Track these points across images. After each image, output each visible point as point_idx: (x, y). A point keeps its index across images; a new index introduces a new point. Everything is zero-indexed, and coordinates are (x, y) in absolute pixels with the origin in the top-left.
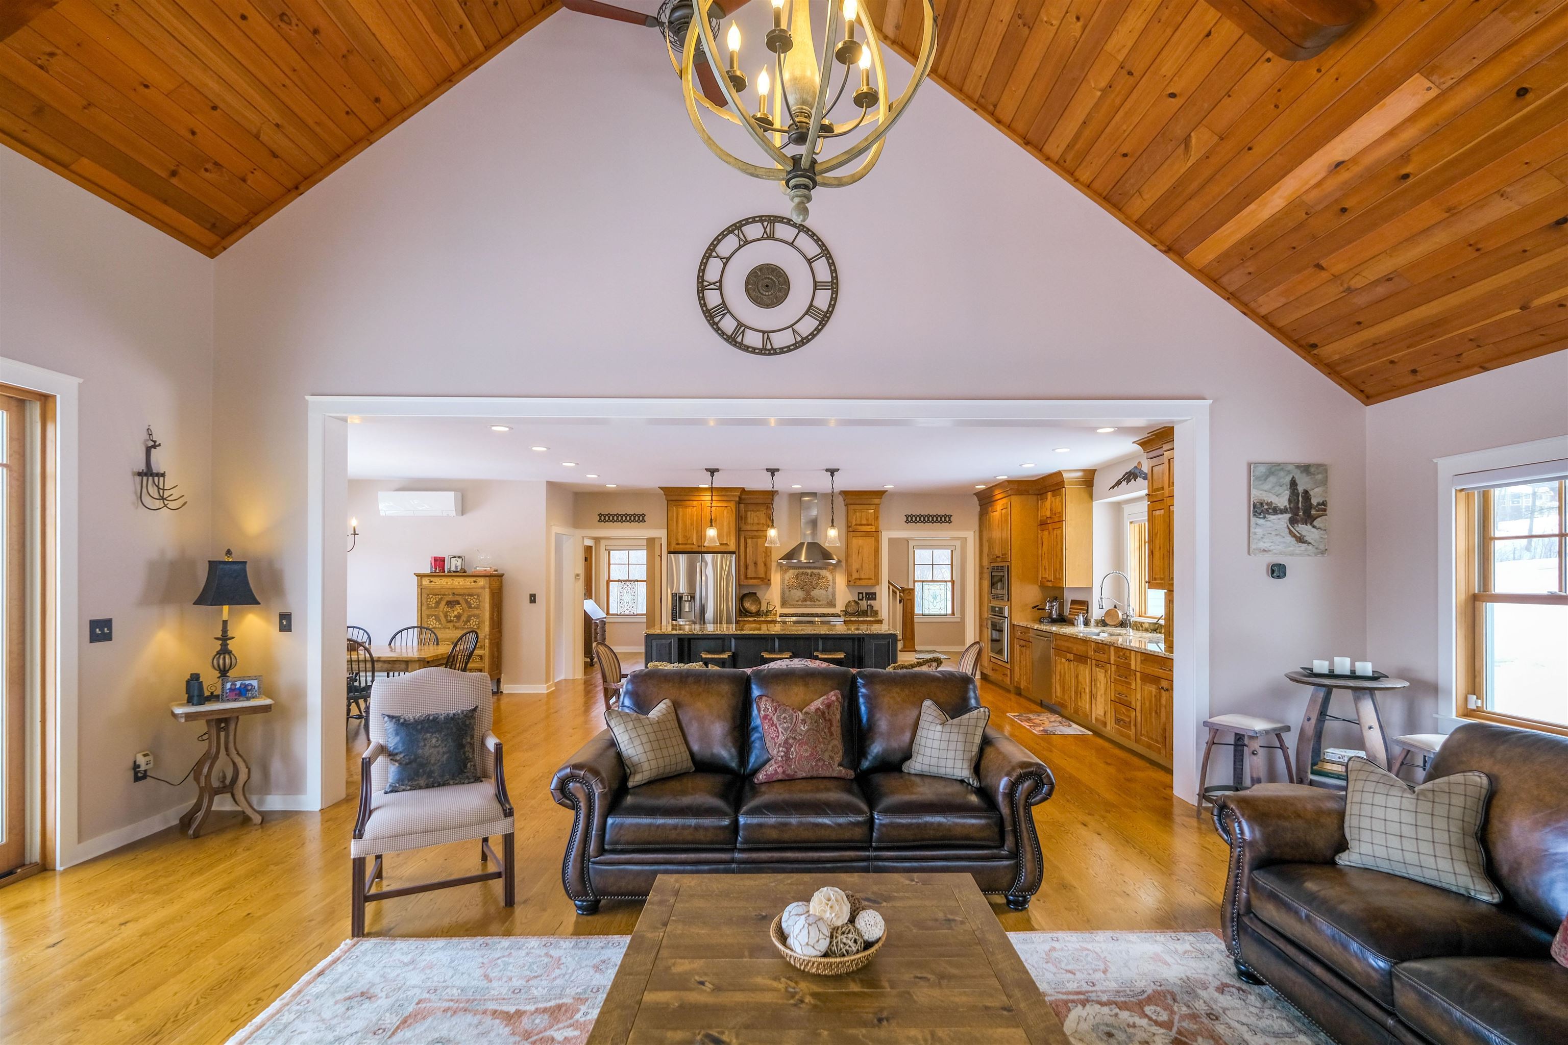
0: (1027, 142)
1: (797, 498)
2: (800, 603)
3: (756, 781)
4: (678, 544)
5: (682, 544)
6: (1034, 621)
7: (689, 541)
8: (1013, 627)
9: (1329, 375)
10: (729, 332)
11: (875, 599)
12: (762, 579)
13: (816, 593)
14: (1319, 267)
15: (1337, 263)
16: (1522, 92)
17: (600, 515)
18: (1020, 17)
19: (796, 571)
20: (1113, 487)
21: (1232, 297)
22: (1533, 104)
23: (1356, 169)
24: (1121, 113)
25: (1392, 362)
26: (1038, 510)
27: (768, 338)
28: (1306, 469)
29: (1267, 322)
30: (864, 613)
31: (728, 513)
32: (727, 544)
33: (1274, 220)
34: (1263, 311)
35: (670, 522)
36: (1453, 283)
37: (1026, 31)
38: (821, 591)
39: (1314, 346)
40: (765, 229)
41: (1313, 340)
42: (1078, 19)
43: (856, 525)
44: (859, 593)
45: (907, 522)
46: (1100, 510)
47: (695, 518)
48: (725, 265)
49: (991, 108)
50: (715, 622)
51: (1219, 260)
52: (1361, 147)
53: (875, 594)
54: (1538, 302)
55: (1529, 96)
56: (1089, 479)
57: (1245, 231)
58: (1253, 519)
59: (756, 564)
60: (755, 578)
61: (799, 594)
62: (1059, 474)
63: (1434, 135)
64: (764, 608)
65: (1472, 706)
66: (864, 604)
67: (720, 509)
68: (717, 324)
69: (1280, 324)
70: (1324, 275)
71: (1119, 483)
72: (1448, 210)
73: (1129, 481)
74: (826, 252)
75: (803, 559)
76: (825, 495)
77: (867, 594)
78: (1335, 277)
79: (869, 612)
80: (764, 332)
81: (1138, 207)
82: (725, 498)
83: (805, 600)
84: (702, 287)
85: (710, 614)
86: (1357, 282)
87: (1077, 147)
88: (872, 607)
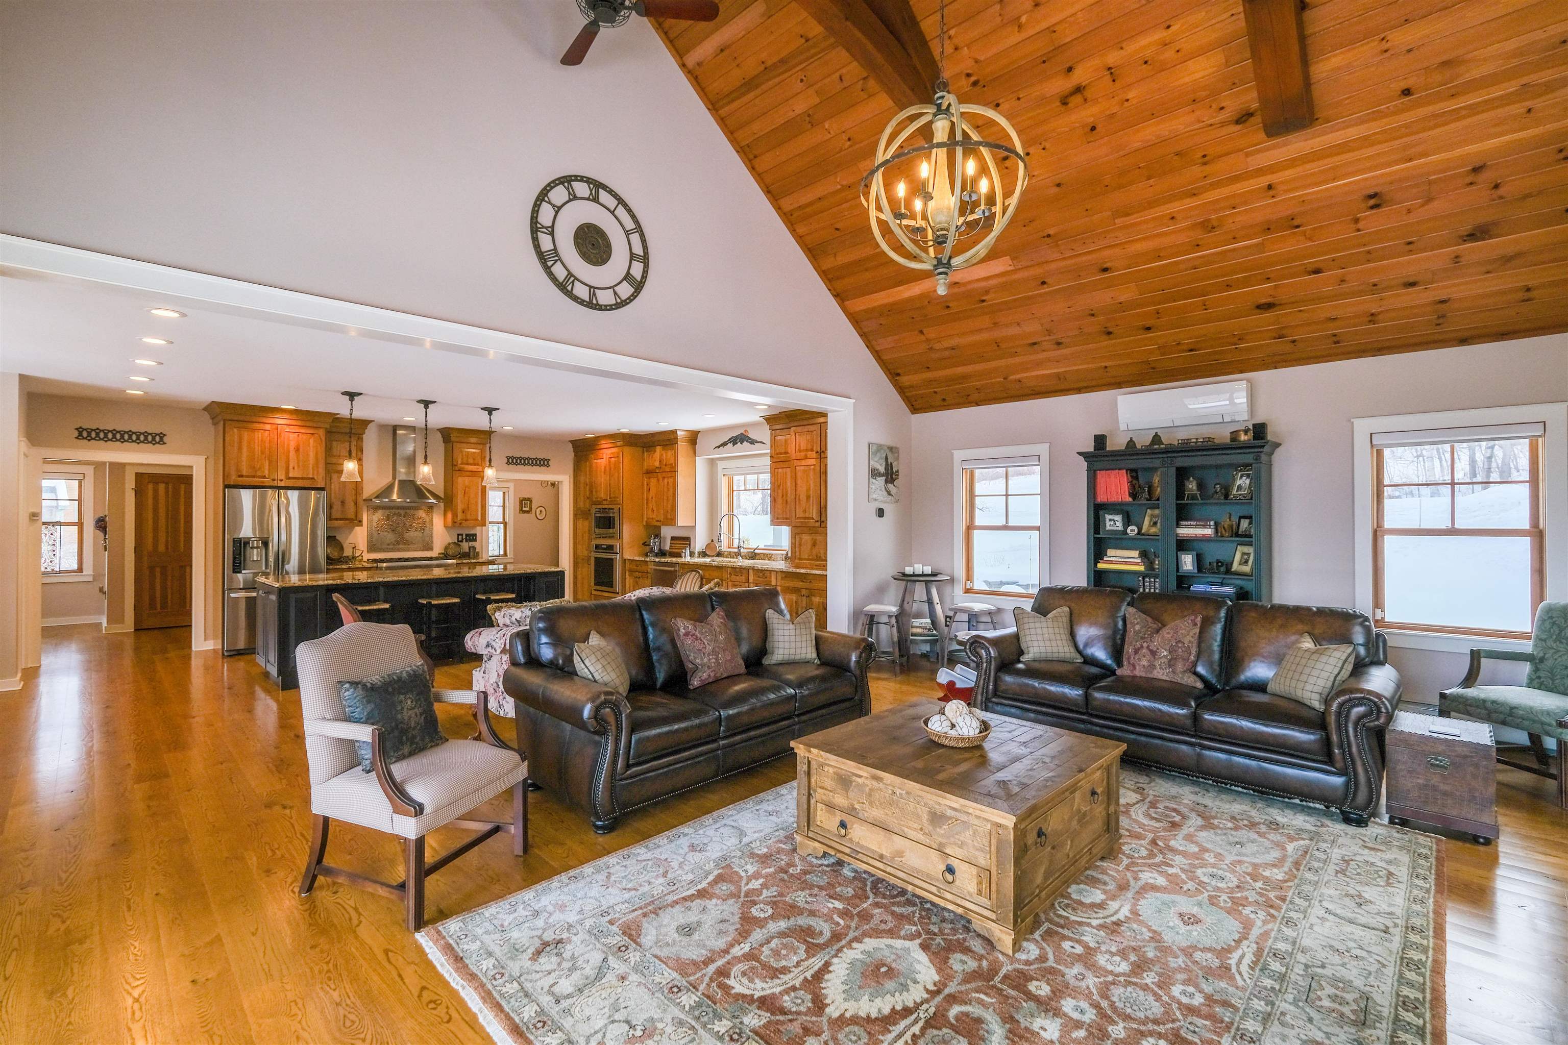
0: (768, 192)
1: (393, 431)
2: (391, 547)
3: (691, 687)
4: (241, 476)
5: (247, 476)
6: (639, 555)
7: (259, 474)
8: (624, 561)
9: (900, 393)
10: (561, 280)
11: (475, 540)
12: (351, 520)
13: (411, 534)
14: (921, 332)
15: (931, 333)
16: (1044, 283)
17: (80, 430)
18: (809, 116)
19: (387, 512)
20: (719, 447)
21: (863, 335)
22: (1046, 289)
23: (963, 289)
24: (848, 205)
25: (935, 392)
26: (644, 460)
27: (594, 293)
28: (891, 449)
29: (878, 355)
30: (466, 555)
31: (314, 441)
32: (313, 478)
33: (911, 300)
34: (878, 348)
35: (228, 448)
36: (982, 358)
37: (809, 126)
38: (416, 533)
39: (898, 375)
40: (591, 191)
41: (899, 371)
42: (849, 139)
43: (462, 464)
44: (459, 535)
45: (508, 463)
46: (700, 463)
47: (267, 445)
48: (557, 213)
49: (751, 157)
50: (301, 571)
51: (867, 311)
52: (970, 279)
53: (475, 535)
54: (1011, 377)
55: (1045, 286)
56: (693, 437)
57: (891, 300)
58: (872, 480)
59: (343, 502)
60: (341, 519)
61: (390, 537)
62: (674, 432)
63: (1003, 287)
64: (348, 552)
65: (968, 587)
66: (465, 546)
67: (305, 437)
68: (549, 268)
69: (884, 358)
70: (923, 338)
71: (724, 444)
72: (995, 324)
73: (735, 443)
74: (639, 228)
75: (395, 497)
76: (421, 429)
77: (467, 535)
78: (928, 340)
79: (472, 554)
80: (590, 287)
81: (828, 263)
82: (308, 424)
83: (398, 543)
84: (535, 227)
85: (293, 564)
86: (937, 346)
87: (807, 210)
88: (474, 548)
